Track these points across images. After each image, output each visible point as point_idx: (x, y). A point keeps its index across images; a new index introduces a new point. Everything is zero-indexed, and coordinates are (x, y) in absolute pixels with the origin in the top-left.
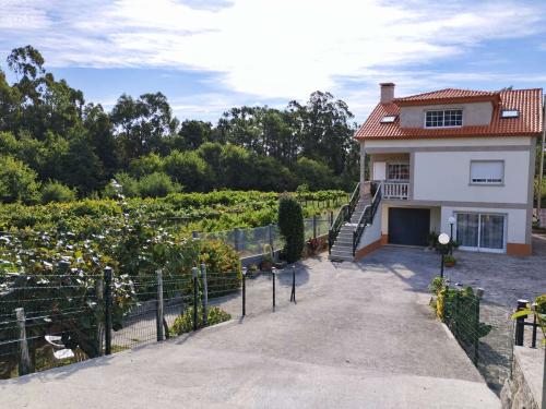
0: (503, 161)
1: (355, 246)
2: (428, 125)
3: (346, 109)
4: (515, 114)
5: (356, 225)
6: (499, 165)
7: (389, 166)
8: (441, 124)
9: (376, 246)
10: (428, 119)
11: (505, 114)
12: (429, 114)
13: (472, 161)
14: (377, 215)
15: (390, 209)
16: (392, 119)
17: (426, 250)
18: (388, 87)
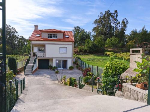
0: (66, 48)
1: (32, 71)
2: (49, 38)
3: (15, 30)
4: (68, 37)
5: (32, 64)
6: (65, 49)
7: (38, 48)
8: (52, 38)
9: (36, 70)
10: (49, 36)
11: (66, 36)
12: (49, 35)
13: (60, 47)
14: (36, 61)
15: (39, 60)
16: (39, 35)
17: (49, 70)
18: (36, 26)
